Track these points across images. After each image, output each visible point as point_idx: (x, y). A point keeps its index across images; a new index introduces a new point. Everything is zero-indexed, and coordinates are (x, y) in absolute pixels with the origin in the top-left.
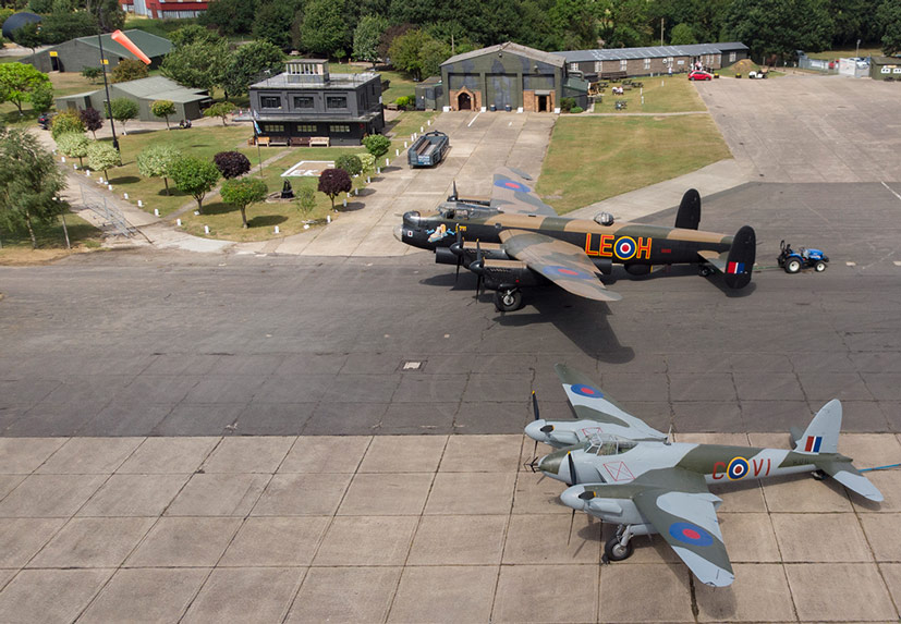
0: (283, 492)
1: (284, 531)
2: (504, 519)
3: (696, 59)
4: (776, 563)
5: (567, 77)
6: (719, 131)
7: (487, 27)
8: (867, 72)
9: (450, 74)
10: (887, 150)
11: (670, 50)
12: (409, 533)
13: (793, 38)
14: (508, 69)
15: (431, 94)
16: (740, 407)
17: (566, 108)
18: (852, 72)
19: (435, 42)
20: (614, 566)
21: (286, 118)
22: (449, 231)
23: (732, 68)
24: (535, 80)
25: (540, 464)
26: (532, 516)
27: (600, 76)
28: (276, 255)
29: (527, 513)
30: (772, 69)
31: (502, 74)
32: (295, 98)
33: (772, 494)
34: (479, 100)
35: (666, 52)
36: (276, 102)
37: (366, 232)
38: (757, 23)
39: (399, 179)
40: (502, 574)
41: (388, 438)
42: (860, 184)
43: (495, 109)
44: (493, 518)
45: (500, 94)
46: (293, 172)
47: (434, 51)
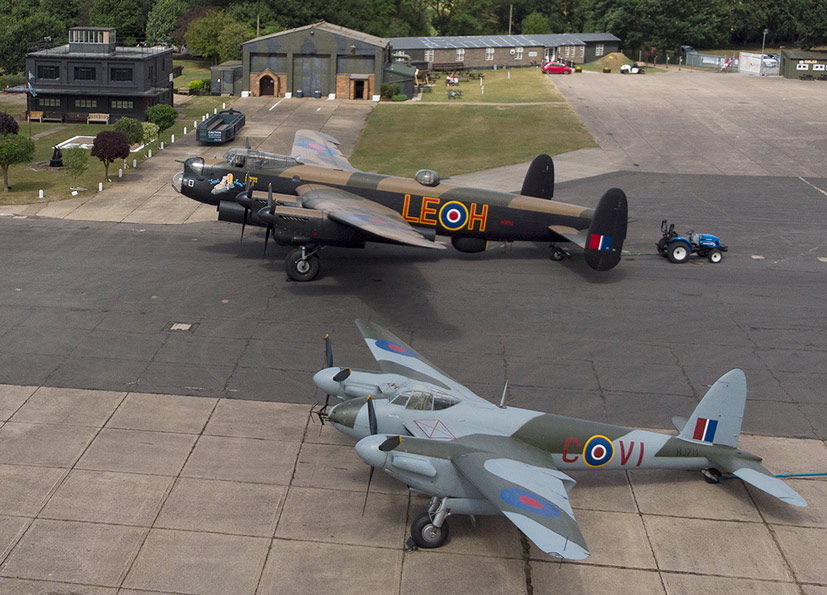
0: (13, 441)
1: (9, 479)
2: (281, 491)
3: (551, 50)
4: (650, 570)
5: (390, 62)
6: (580, 121)
7: (299, 10)
8: (777, 70)
9: (253, 55)
10: (805, 146)
11: (521, 40)
12: (161, 494)
13: (680, 30)
14: (320, 49)
15: (229, 76)
16: (603, 397)
17: (387, 94)
18: (757, 71)
19: (238, 25)
20: (422, 554)
21: (63, 91)
22: (237, 182)
23: (598, 63)
24: (351, 62)
25: (330, 414)
26: (317, 491)
27: (430, 67)
28: (38, 218)
29: (310, 487)
30: (650, 65)
31: (313, 55)
32: (76, 68)
33: (645, 494)
34: (284, 85)
35: (514, 42)
36: (54, 72)
37: (142, 201)
38: (631, 12)
39: (185, 155)
40: (274, 548)
41: (146, 396)
42: (769, 178)
43: (302, 95)
44: (267, 488)
45: (309, 78)
46: (66, 145)
47: (236, 34)
